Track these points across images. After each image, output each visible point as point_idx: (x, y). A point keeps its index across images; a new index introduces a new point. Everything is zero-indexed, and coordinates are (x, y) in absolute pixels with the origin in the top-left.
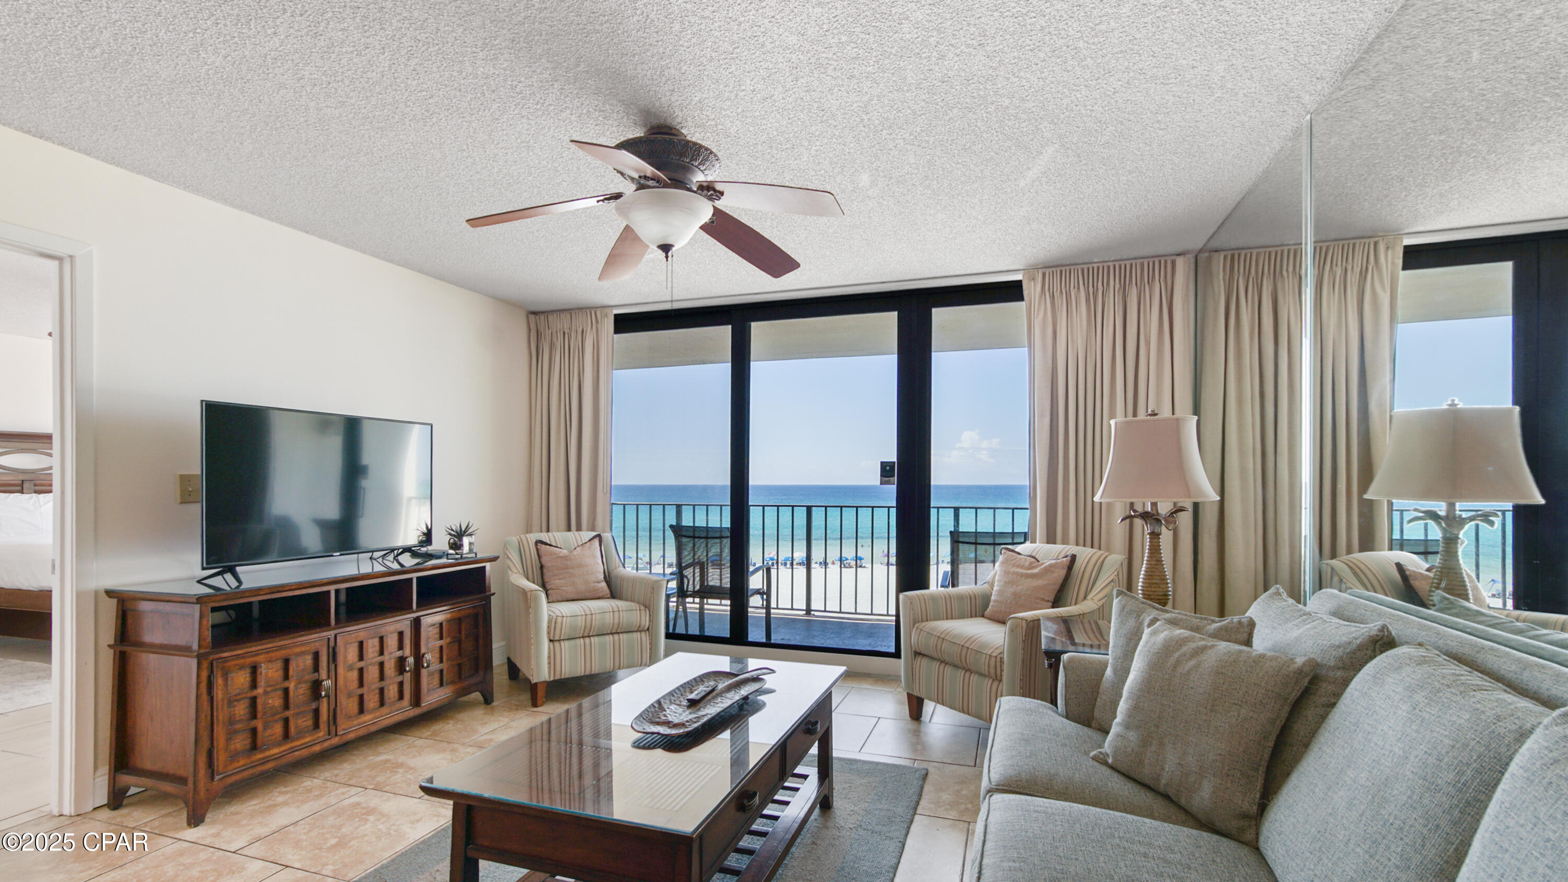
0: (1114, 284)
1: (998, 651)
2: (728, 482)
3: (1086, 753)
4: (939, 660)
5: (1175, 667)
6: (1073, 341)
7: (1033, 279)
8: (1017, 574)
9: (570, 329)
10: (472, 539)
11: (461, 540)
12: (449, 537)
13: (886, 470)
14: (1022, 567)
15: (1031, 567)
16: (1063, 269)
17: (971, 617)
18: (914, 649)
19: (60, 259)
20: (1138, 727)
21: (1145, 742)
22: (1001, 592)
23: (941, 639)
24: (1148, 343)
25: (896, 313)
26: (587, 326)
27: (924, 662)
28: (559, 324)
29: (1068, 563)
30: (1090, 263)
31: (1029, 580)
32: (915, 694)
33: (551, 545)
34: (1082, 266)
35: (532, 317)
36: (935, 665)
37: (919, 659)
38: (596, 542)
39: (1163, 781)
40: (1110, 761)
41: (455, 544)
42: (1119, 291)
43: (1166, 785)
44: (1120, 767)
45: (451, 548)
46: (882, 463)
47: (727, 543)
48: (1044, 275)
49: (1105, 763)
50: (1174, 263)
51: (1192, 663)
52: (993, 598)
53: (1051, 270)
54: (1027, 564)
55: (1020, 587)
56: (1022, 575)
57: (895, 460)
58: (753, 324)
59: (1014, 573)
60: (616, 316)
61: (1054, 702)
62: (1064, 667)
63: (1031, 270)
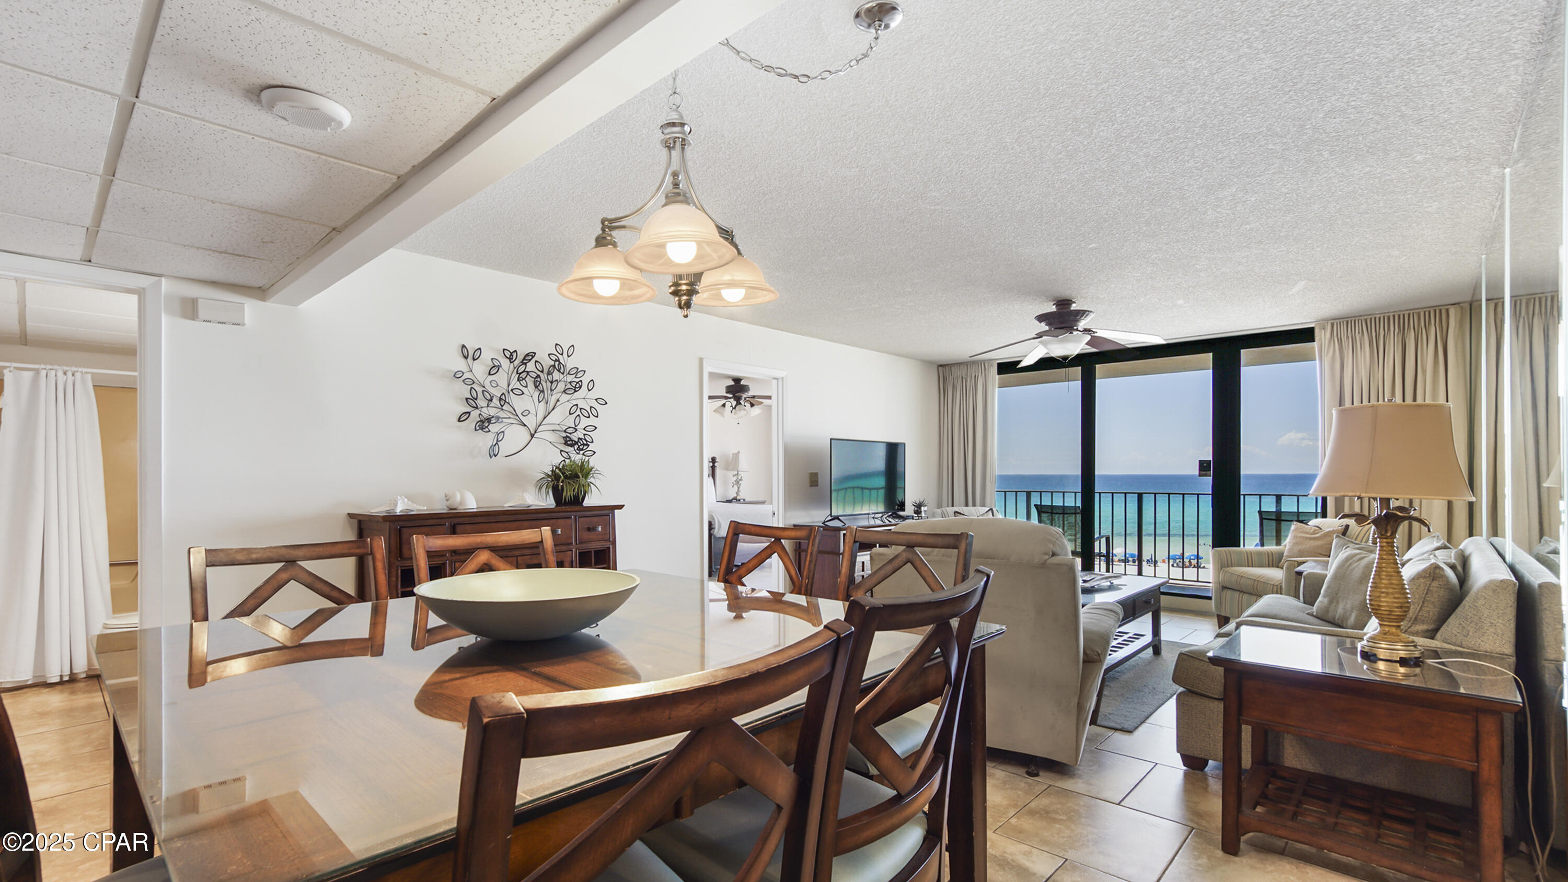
0: (1394, 329)
1: (1279, 582)
2: (1079, 473)
3: (1304, 612)
4: (1239, 591)
5: (1349, 566)
6: (1358, 373)
7: (1324, 328)
8: (1303, 537)
9: (967, 375)
10: (926, 508)
11: (920, 509)
12: (914, 507)
13: (1204, 466)
14: (1308, 533)
15: (1314, 533)
16: (1349, 320)
17: (1269, 566)
18: (1221, 585)
19: (777, 379)
20: (1328, 596)
21: (1331, 602)
22: (1290, 550)
23: (1240, 576)
24: (1424, 372)
25: (1211, 354)
26: (979, 372)
27: (1229, 592)
28: (957, 372)
29: (1342, 530)
30: (1373, 314)
31: (1312, 541)
32: (1223, 614)
33: (963, 515)
34: (1366, 317)
35: (940, 368)
36: (1237, 594)
37: (1225, 591)
38: (990, 512)
39: (1337, 618)
40: (1315, 614)
41: (917, 511)
42: (1398, 333)
43: (1338, 619)
44: (1319, 616)
45: (915, 513)
46: (1200, 461)
47: (1079, 517)
48: (1332, 325)
49: (1313, 615)
50: (1447, 311)
51: (1357, 564)
52: (1285, 554)
53: (1338, 321)
54: (1312, 531)
55: (1304, 546)
56: (1307, 538)
57: (1211, 459)
58: (1097, 366)
59: (1301, 537)
60: (998, 363)
61: (1299, 598)
62: (1304, 578)
63: (1323, 322)
